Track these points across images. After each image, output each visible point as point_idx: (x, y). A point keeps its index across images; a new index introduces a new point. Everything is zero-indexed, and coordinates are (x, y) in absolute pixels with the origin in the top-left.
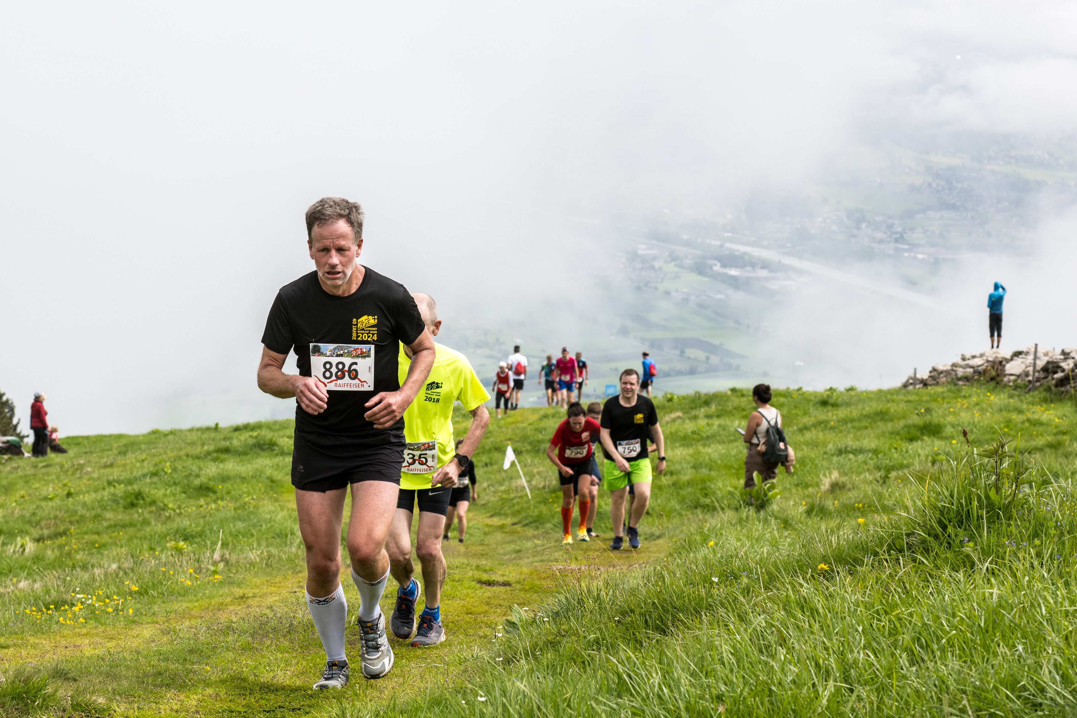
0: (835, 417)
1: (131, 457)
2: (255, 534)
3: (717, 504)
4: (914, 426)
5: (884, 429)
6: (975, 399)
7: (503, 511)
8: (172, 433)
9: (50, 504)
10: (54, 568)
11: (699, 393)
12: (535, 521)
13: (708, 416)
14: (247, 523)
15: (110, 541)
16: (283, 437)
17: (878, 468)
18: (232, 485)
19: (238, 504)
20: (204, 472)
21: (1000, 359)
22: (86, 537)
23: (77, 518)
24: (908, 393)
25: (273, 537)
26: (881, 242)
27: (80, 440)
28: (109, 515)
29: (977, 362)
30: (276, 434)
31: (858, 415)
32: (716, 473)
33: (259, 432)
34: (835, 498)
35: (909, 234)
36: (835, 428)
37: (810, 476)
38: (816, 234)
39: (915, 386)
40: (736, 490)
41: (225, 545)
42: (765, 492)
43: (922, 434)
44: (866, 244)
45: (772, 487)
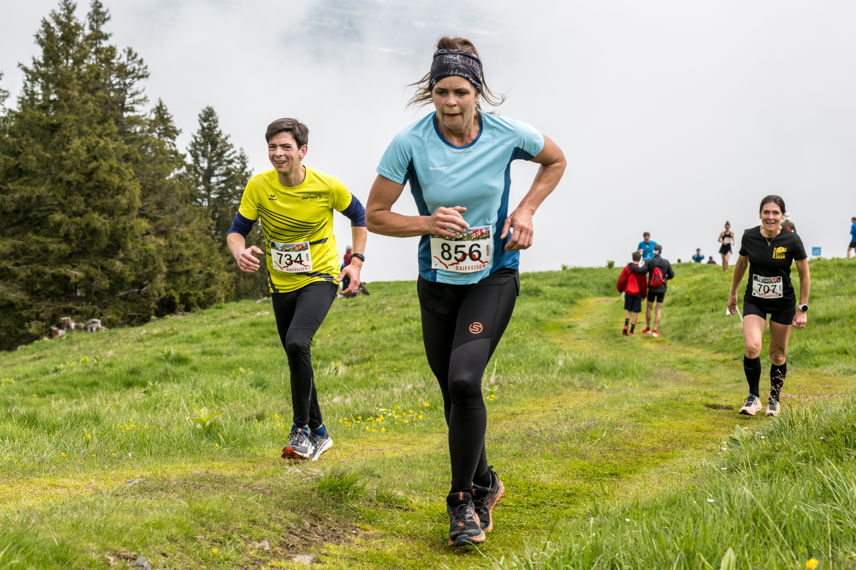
2: (523, 363)
7: (725, 349)
9: (358, 335)
10: (361, 387)
14: (516, 355)
15: (406, 366)
16: (546, 285)
19: (509, 339)
22: (387, 362)
23: (379, 347)
25: (538, 366)
27: (383, 285)
28: (404, 345)
30: (540, 283)
33: (527, 281)
41: (499, 371)
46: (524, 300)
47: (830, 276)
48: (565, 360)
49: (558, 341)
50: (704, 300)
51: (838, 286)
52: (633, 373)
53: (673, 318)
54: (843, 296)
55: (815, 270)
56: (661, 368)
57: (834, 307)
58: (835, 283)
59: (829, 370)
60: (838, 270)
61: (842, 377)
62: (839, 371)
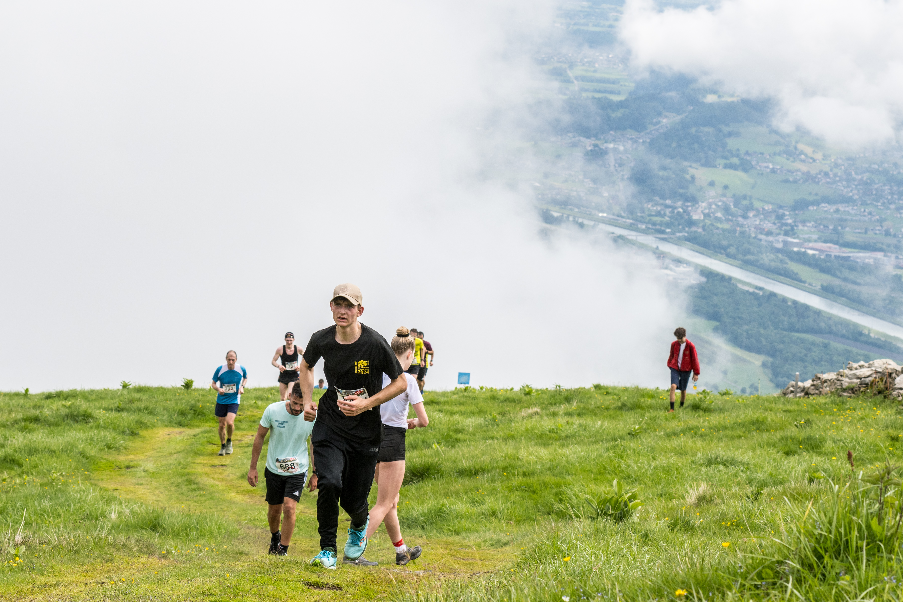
0: (706, 423)
2: (63, 515)
3: (571, 512)
4: (792, 439)
5: (760, 440)
6: (859, 414)
11: (559, 386)
13: (569, 414)
14: (53, 502)
16: (99, 408)
17: (750, 482)
18: (40, 459)
19: (45, 480)
20: (9, 442)
21: (890, 371)
24: (788, 401)
25: (82, 519)
26: (769, 233)
29: (865, 372)
30: (92, 405)
31: (732, 422)
32: (574, 477)
33: (73, 401)
34: (701, 513)
35: (801, 227)
36: (705, 435)
37: (675, 487)
38: (699, 220)
39: (796, 394)
40: (594, 498)
41: (28, 524)
42: (625, 502)
43: (800, 448)
44: (753, 235)
45: (633, 497)
46: (68, 427)
47: (481, 412)
48: (120, 513)
49: (111, 486)
51: (490, 426)
52: (211, 533)
54: (496, 441)
55: (460, 404)
56: (248, 528)
57: (483, 454)
58: (487, 423)
59: (472, 539)
60: (491, 405)
61: (488, 550)
62: (485, 541)
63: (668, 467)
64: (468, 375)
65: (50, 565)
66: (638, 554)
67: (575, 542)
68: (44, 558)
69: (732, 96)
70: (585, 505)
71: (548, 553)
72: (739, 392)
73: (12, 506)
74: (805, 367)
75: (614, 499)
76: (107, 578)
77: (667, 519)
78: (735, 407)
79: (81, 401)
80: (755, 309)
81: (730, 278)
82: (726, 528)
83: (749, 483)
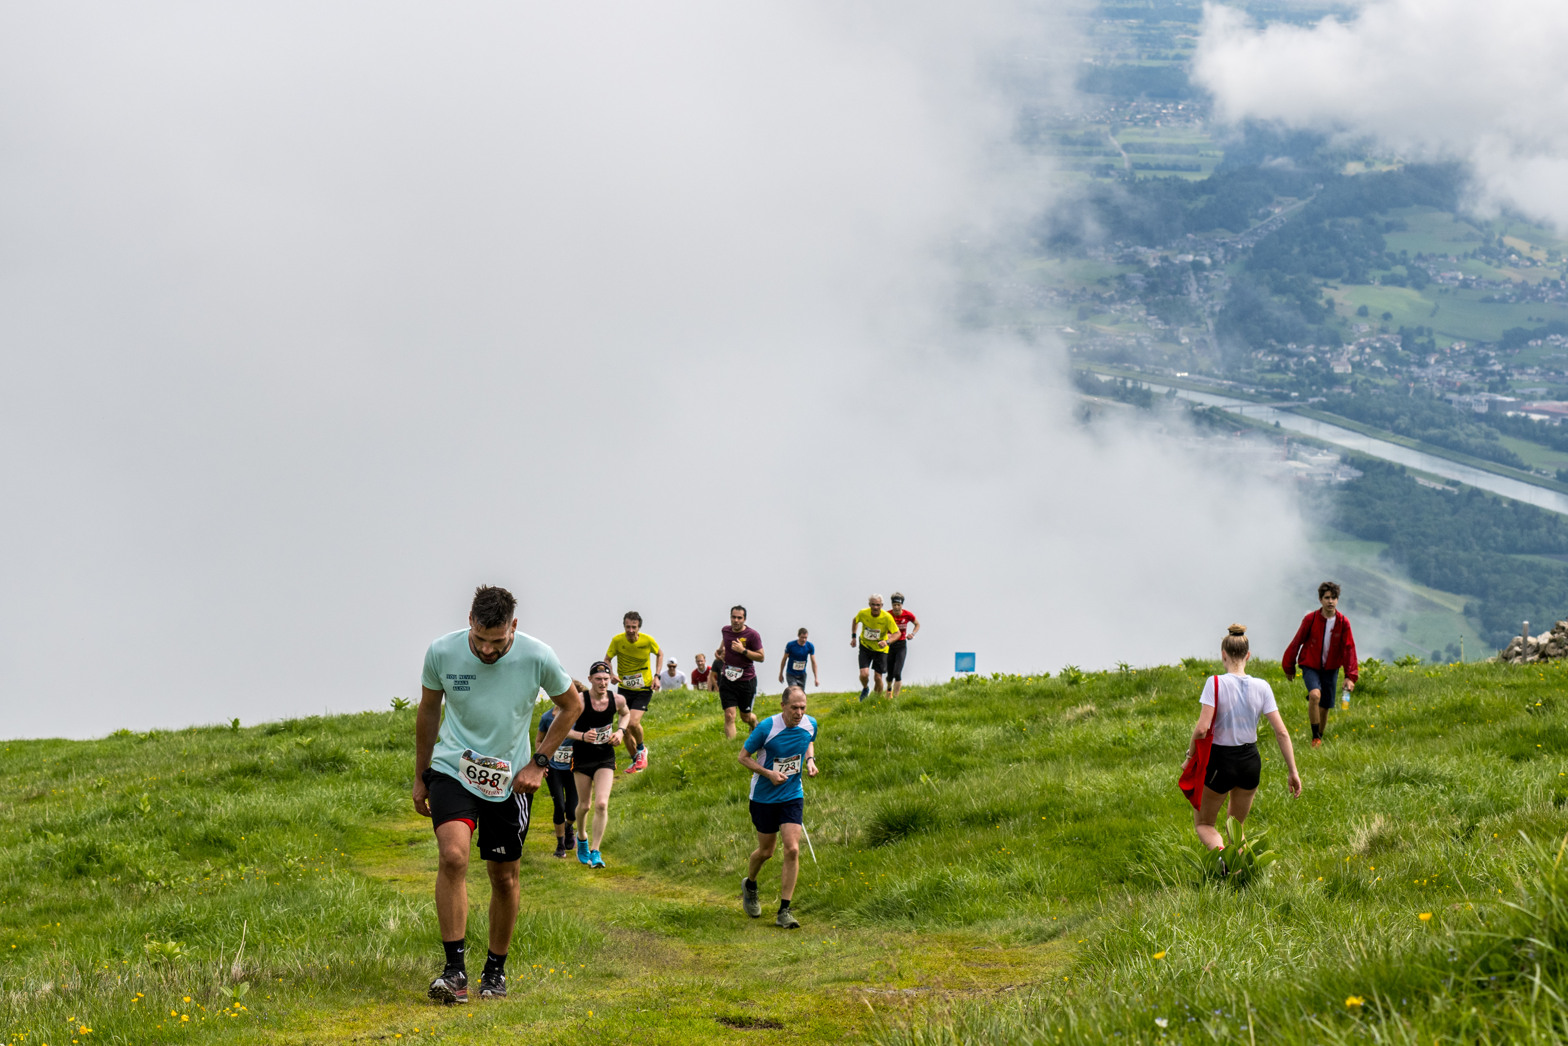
0: (1377, 715)
1: (76, 783)
2: (308, 927)
3: (1159, 876)
4: (1523, 733)
5: (1468, 738)
8: (151, 736)
11: (1126, 667)
12: (824, 905)
13: (1145, 712)
14: (291, 907)
15: (40, 938)
16: (358, 746)
17: (1457, 809)
18: (264, 836)
19: (275, 871)
20: (211, 811)
24: (1513, 670)
25: (340, 933)
26: (1464, 389)
28: (35, 890)
30: (345, 740)
31: (1420, 711)
32: (1158, 817)
33: (314, 737)
34: (1377, 866)
35: (1516, 376)
36: (1377, 735)
37: (1330, 824)
38: (1345, 373)
39: (1525, 658)
40: (1195, 850)
41: (251, 947)
42: (1250, 853)
43: (1538, 748)
44: (1438, 395)
45: (1262, 846)
46: (309, 781)
47: (997, 717)
48: (403, 919)
49: (385, 875)
50: (716, 775)
51: (1014, 740)
52: (558, 944)
53: (645, 817)
54: (1025, 764)
55: (962, 705)
56: (619, 932)
57: (1005, 788)
58: (1008, 734)
59: (995, 931)
60: (1014, 705)
61: (1023, 947)
62: (1017, 933)
63: (1317, 791)
64: (972, 656)
65: (292, 1011)
66: (1276, 940)
67: (1168, 925)
68: (282, 1001)
69: (1389, 162)
70: (1181, 864)
71: (1124, 947)
72: (1428, 660)
73: (222, 917)
74: (1537, 612)
75: (1230, 851)
76: (389, 1029)
77: (1321, 878)
78: (1424, 684)
79: (326, 736)
80: (1448, 518)
81: (1403, 469)
82: (1421, 889)
83: (1456, 811)
